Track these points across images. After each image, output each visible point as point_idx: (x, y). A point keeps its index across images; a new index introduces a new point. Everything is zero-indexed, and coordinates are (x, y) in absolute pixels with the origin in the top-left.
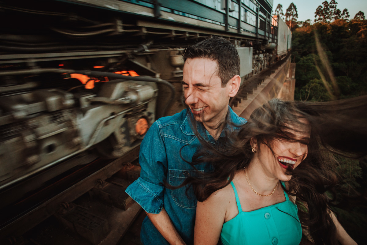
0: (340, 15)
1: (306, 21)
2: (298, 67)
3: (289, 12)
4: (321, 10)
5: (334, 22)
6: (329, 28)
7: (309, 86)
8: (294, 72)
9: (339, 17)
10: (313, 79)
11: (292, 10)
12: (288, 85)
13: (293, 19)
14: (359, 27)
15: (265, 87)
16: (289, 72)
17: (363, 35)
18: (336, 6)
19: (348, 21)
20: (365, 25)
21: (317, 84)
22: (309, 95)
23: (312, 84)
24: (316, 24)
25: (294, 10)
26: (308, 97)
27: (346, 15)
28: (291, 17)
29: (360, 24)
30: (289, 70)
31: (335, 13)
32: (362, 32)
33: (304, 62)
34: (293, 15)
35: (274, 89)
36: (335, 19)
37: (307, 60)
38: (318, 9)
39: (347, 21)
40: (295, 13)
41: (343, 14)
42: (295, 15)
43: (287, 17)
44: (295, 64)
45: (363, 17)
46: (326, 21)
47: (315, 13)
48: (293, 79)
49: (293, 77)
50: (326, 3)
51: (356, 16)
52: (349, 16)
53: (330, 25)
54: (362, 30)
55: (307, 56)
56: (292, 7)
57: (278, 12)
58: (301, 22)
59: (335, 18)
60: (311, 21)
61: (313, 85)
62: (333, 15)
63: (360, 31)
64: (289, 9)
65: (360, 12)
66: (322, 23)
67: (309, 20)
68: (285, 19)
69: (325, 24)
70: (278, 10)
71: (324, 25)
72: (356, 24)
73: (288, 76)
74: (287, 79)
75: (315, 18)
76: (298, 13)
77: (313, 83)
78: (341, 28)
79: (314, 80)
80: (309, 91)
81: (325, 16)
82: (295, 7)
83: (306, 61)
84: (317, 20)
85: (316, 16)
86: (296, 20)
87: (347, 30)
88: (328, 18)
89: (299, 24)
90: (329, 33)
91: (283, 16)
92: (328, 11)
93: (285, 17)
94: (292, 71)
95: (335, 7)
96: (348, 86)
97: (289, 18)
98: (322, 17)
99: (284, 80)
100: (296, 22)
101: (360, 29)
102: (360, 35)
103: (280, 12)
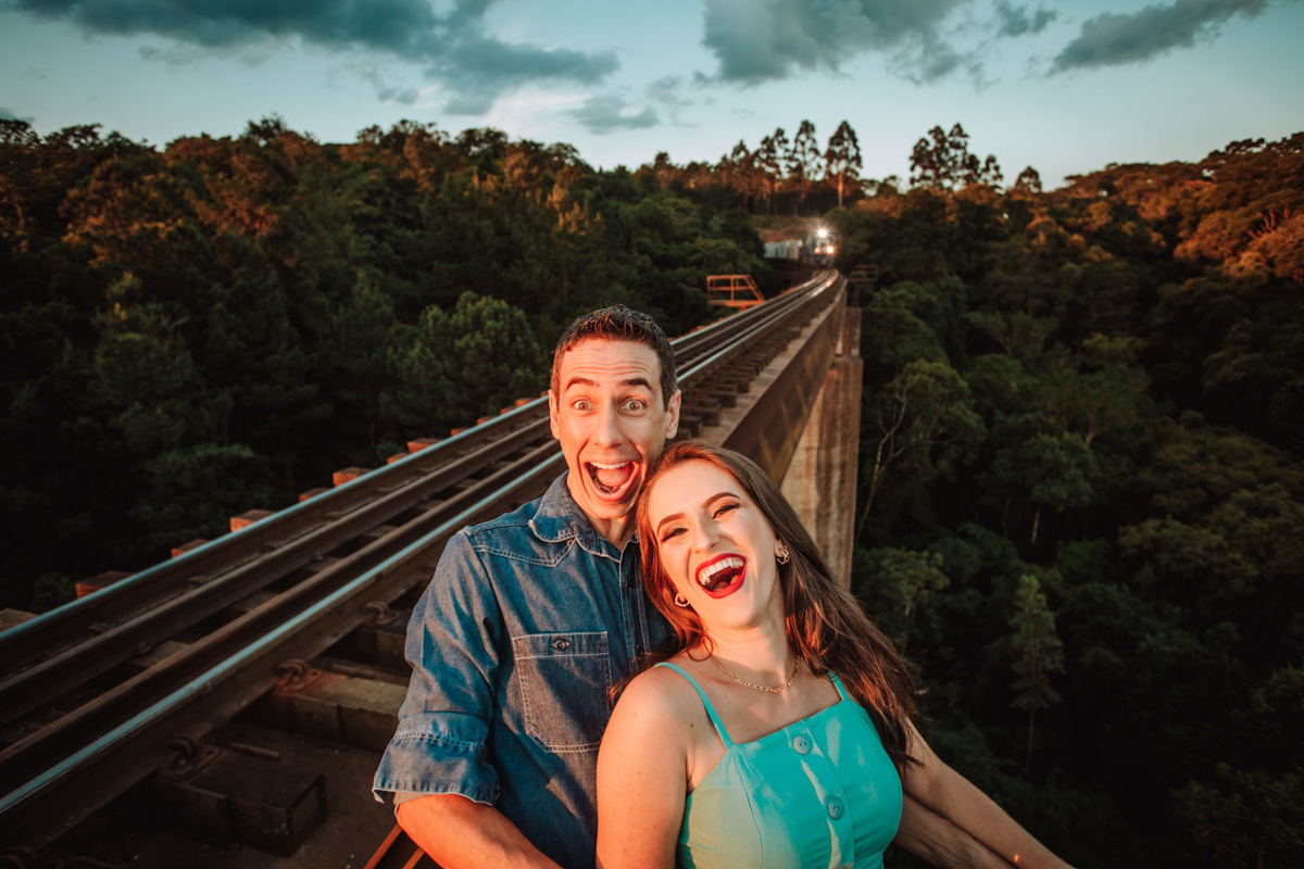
0: (979, 171)
1: (886, 180)
2: (868, 321)
3: (837, 149)
4: (924, 153)
5: (964, 191)
6: (953, 208)
7: (904, 383)
8: (857, 338)
9: (975, 177)
10: (913, 360)
11: (846, 144)
12: (841, 378)
13: (847, 169)
14: (1032, 211)
15: (771, 383)
16: (841, 334)
17: (1042, 237)
18: (966, 144)
19: (1002, 192)
20: (1044, 206)
21: (926, 378)
22: (903, 410)
23: (910, 377)
24: (913, 192)
25: (851, 142)
26: (901, 417)
27: (993, 172)
28: (843, 164)
29: (1031, 204)
30: (842, 327)
31: (965, 165)
32: (1038, 227)
33: (884, 307)
34: (846, 157)
35: (799, 389)
36: (965, 182)
37: (893, 299)
38: (918, 149)
39: (997, 191)
40: (852, 152)
41: (987, 170)
42: (854, 158)
43: (830, 162)
44: (859, 310)
45: (1038, 185)
46: (941, 185)
47: (911, 158)
48: (854, 358)
49: (855, 352)
50: (937, 132)
51: (1019, 182)
52: (1000, 177)
53: (955, 198)
54: (1038, 220)
55: (895, 286)
56: (846, 135)
57: (803, 144)
58: (872, 182)
59: (967, 178)
60: (901, 180)
61: (916, 378)
62: (961, 168)
63: (1034, 223)
64: (837, 139)
65: (1029, 168)
66: (932, 191)
67: (893, 178)
68: (824, 168)
69: (939, 193)
70: (803, 137)
71: (936, 198)
72: (1022, 203)
73: (839, 348)
74: (839, 359)
75: (909, 175)
76: (861, 153)
77: (914, 373)
78: (983, 208)
79: (916, 365)
80: (904, 399)
81: (938, 169)
82: (852, 134)
83: (891, 304)
84: (918, 181)
85: (912, 169)
86: (857, 174)
87: (999, 218)
88: (946, 175)
89: (867, 187)
90: (952, 223)
91: (818, 159)
92: (943, 156)
93: (824, 162)
94: (852, 333)
95: (964, 148)
96: (1014, 385)
97: (837, 165)
98: (929, 173)
99: (829, 363)
100: (859, 179)
101: (1032, 217)
102: (1033, 235)
103: (808, 144)
